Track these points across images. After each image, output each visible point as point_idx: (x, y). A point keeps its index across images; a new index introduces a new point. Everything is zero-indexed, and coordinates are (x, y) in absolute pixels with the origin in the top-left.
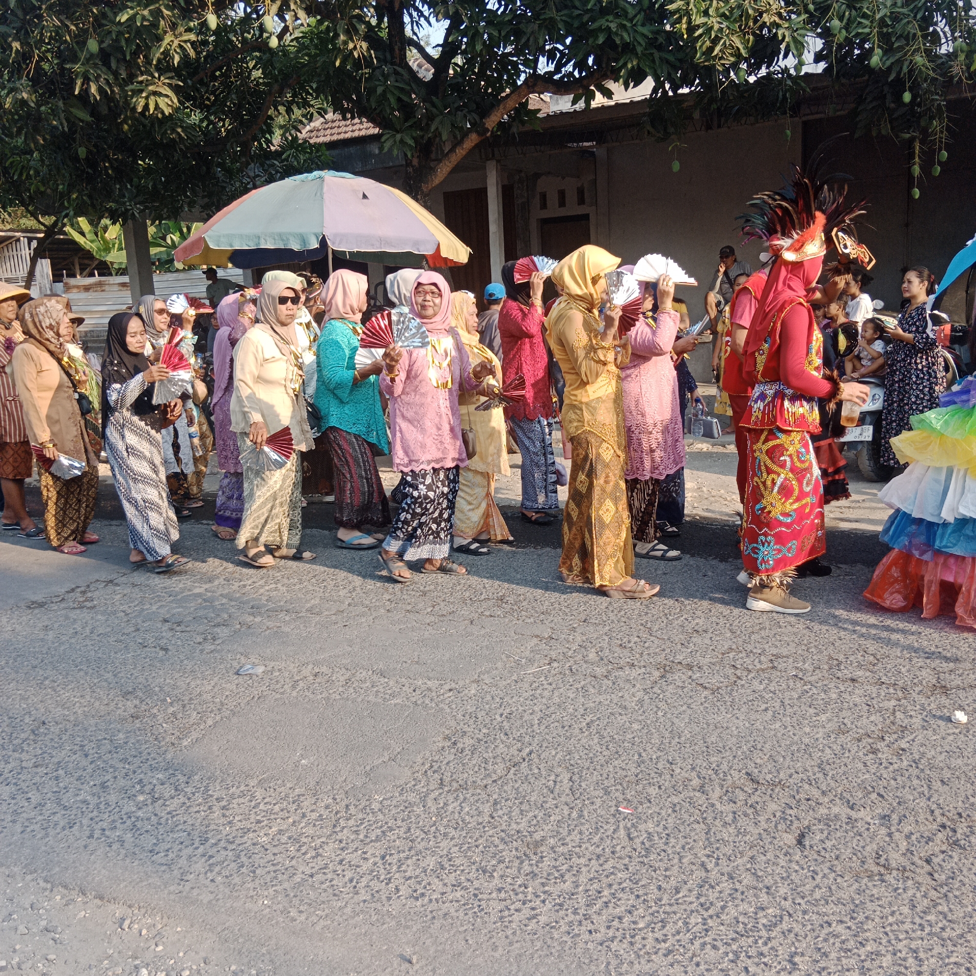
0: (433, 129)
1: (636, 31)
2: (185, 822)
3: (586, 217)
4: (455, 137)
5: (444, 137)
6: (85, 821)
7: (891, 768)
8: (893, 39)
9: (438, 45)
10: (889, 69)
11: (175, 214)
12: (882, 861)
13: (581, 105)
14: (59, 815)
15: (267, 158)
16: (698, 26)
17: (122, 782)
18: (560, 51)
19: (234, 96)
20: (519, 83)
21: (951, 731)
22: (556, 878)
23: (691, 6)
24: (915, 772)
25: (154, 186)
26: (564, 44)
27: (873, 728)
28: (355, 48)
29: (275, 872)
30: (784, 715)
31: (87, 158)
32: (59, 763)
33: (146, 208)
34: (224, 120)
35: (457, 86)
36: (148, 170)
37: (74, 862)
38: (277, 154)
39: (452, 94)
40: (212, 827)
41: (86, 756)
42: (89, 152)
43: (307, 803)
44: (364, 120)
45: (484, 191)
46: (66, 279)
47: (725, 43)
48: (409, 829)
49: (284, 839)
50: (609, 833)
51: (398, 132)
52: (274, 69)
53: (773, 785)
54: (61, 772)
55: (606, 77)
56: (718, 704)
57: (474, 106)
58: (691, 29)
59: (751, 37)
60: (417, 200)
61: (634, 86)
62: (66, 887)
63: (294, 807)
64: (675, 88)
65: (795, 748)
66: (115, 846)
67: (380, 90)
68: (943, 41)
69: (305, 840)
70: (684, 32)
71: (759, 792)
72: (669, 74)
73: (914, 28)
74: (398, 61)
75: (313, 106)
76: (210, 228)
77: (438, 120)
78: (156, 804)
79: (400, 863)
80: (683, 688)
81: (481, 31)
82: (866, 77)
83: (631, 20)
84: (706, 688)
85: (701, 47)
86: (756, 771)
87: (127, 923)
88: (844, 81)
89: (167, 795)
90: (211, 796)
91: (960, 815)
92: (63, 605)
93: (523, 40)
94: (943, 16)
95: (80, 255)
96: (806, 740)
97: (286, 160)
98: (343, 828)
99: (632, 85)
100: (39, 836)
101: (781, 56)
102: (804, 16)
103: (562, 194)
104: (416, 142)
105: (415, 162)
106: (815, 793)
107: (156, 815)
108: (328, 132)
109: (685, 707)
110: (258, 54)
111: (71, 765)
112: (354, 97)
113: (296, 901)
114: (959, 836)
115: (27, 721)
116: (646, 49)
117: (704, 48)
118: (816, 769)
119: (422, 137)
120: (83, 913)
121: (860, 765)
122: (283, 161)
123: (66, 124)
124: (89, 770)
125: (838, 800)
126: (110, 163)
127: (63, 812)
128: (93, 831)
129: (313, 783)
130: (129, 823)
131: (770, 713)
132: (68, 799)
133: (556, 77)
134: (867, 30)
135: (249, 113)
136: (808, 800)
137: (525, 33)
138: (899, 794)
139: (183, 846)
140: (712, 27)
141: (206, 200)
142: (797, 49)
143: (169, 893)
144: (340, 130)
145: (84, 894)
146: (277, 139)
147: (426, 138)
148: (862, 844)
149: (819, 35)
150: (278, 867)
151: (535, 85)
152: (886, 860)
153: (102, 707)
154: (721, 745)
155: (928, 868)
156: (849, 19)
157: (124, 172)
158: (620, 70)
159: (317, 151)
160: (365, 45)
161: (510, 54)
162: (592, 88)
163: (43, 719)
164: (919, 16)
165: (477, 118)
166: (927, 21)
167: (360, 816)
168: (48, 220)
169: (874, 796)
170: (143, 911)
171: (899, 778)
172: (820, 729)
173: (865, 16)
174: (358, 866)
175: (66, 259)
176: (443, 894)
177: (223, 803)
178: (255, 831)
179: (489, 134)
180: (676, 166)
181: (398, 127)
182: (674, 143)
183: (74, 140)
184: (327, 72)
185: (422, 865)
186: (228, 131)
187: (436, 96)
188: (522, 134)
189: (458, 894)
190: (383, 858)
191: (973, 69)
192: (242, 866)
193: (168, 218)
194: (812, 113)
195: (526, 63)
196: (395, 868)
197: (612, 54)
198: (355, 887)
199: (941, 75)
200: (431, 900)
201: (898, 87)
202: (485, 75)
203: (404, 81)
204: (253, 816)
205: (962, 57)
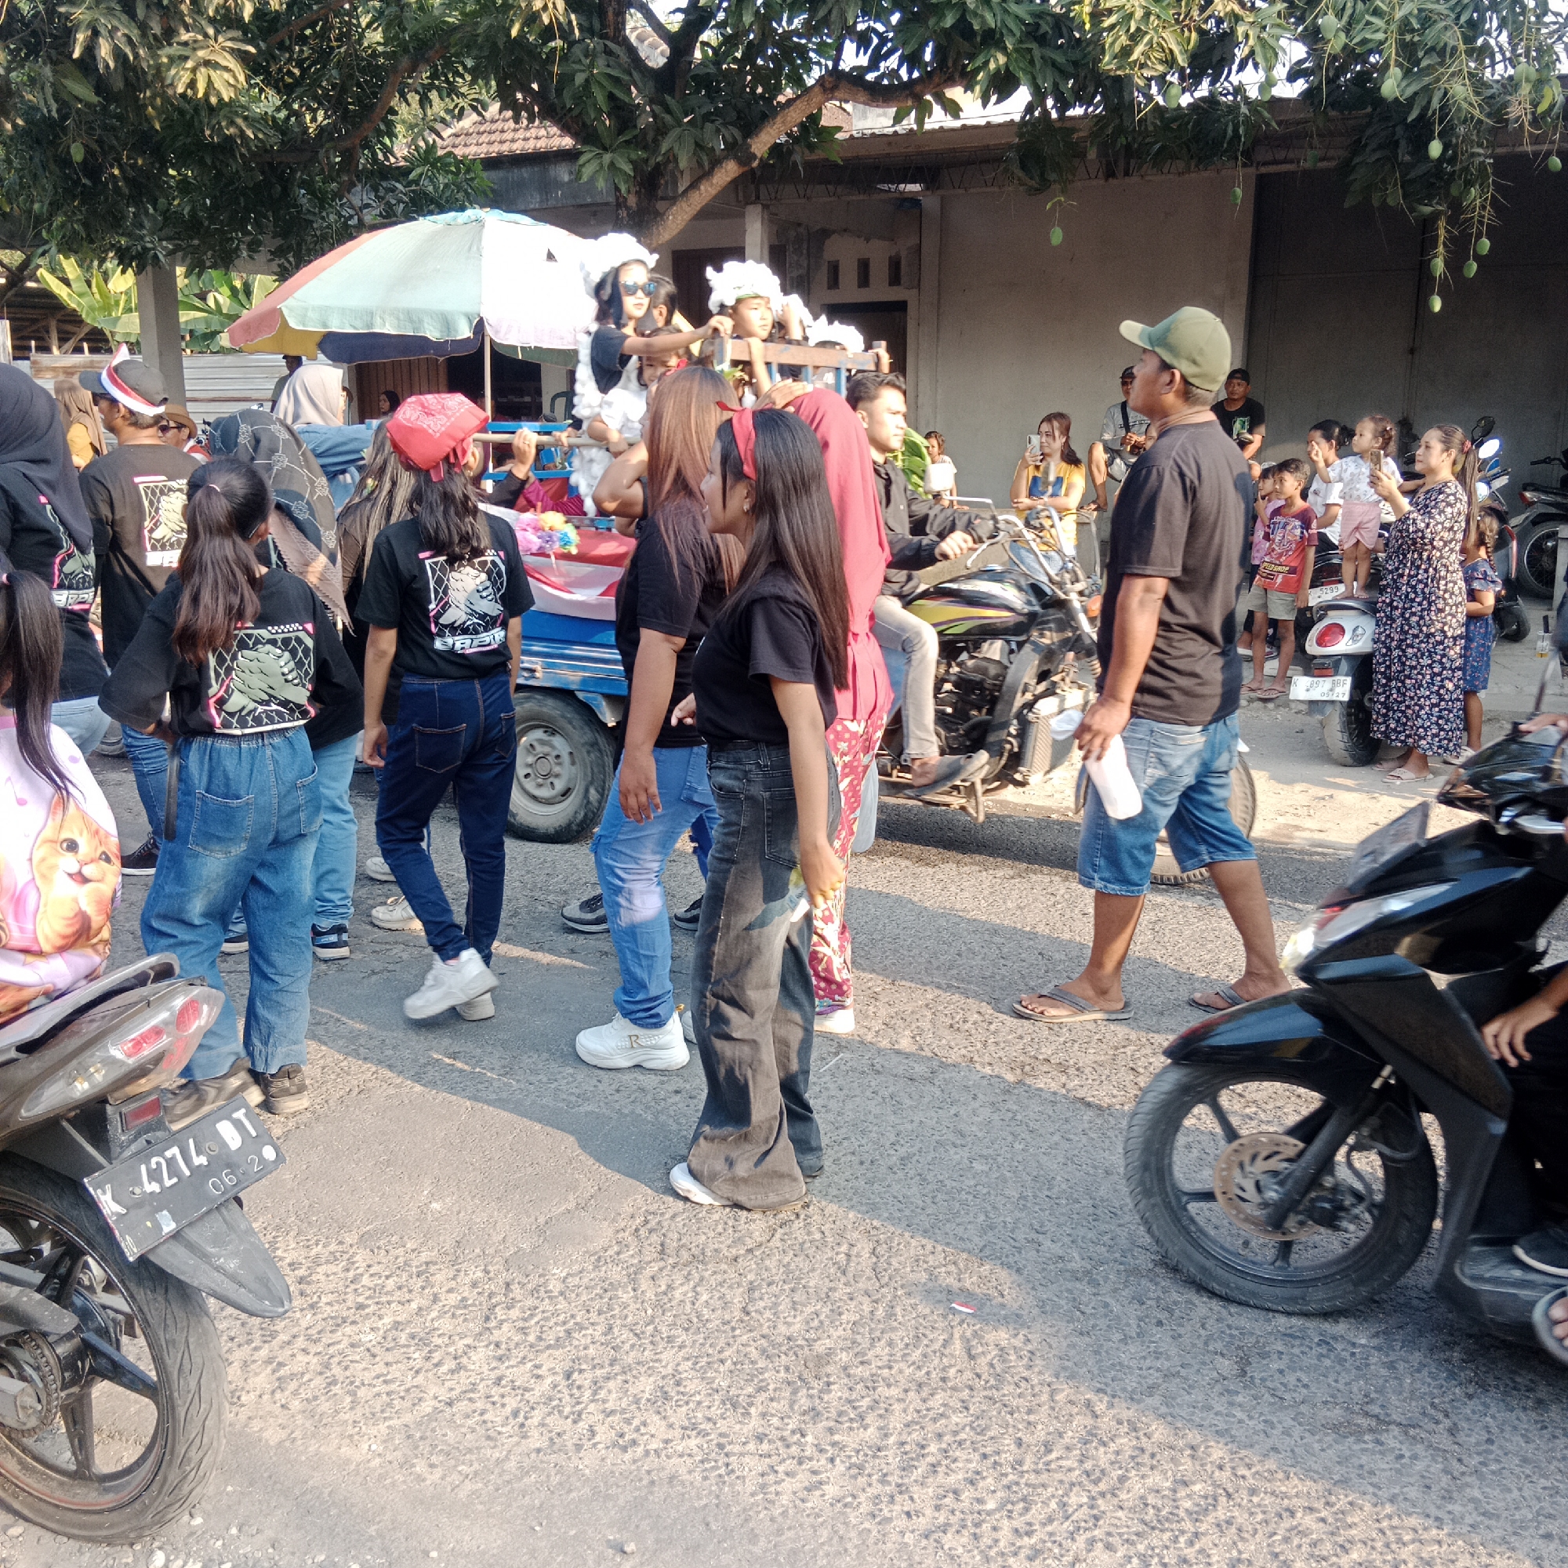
0: (664, 148)
1: (1006, 11)
3: (901, 306)
4: (700, 164)
5: (683, 163)
8: (1421, 54)
9: (678, 10)
10: (1411, 100)
11: (226, 260)
13: (910, 122)
15: (384, 178)
16: (1110, 12)
18: (879, 35)
19: (334, 72)
20: (809, 82)
25: (193, 211)
26: (887, 23)
28: (545, 8)
31: (84, 162)
34: (314, 111)
35: (706, 81)
36: (184, 186)
38: (402, 173)
39: (698, 91)
42: (89, 151)
43: (441, 1276)
44: (549, 123)
46: (34, 355)
47: (1150, 42)
50: (937, 1346)
51: (605, 149)
52: (404, 30)
55: (951, 81)
57: (734, 114)
58: (1098, 14)
59: (1194, 35)
61: (998, 102)
63: (420, 1283)
64: (1063, 105)
67: (580, 79)
68: (1498, 57)
70: (1087, 19)
72: (1056, 85)
73: (1453, 38)
75: (464, 96)
77: (673, 133)
82: (1369, 109)
85: (1113, 44)
88: (1333, 113)
90: (281, 1259)
93: (821, 13)
94: (1502, 21)
95: (59, 316)
97: (416, 182)
98: (502, 1322)
99: (994, 98)
101: (1235, 67)
102: (1279, 8)
103: (864, 266)
104: (635, 170)
105: (632, 201)
108: (485, 138)
110: (378, 4)
112: (535, 86)
116: (1021, 41)
117: (1117, 48)
119: (646, 161)
122: (409, 184)
123: (53, 103)
126: (121, 167)
134: (1380, 36)
135: (359, 101)
140: (1131, 15)
141: (279, 241)
142: (1266, 59)
144: (504, 137)
146: (401, 149)
147: (652, 162)
149: (1301, 38)
151: (834, 87)
156: (1351, 16)
157: (143, 187)
158: (977, 71)
159: (468, 171)
160: (561, 4)
161: (796, 33)
162: (928, 97)
164: (1463, 19)
165: (738, 134)
166: (1474, 28)
168: (13, 258)
173: (1376, 12)
174: (526, 1390)
175: (34, 321)
176: (667, 1442)
177: (301, 1272)
178: (354, 1323)
179: (755, 164)
180: (1057, 236)
181: (607, 142)
182: (1055, 201)
183: (64, 130)
184: (495, 44)
185: (632, 1391)
186: (321, 129)
187: (671, 93)
188: (809, 165)
189: (693, 1443)
190: (568, 1376)
191: (1541, 109)
192: (334, 1382)
193: (214, 266)
194: (1275, 162)
195: (821, 49)
196: (587, 1394)
197: (966, 46)
198: (522, 1425)
199: (1489, 115)
200: (647, 1453)
201: (1421, 132)
202: (754, 64)
203: (620, 65)
204: (350, 1297)
205: (1525, 89)
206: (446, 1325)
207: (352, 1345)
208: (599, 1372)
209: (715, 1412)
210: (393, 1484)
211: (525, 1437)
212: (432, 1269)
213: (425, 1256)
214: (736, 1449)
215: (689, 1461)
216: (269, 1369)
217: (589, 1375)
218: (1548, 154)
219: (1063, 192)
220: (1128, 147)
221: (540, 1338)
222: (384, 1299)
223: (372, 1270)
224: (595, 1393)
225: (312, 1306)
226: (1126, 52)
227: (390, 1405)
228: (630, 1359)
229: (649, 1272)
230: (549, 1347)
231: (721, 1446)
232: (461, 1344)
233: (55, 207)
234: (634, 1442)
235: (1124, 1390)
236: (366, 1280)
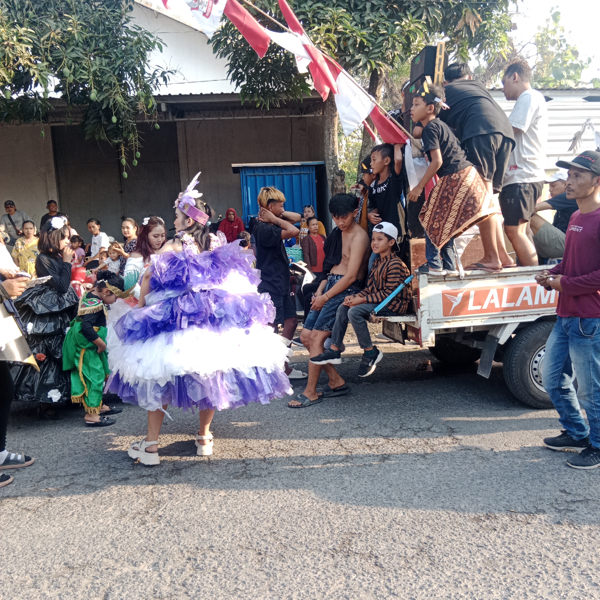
7: (155, 531)
8: (103, 85)
10: (102, 101)
12: (158, 594)
21: (185, 496)
24: (169, 529)
27: (141, 508)
30: (85, 515)
53: (83, 567)
56: (39, 519)
59: (12, 72)
65: (94, 536)
68: (131, 88)
71: (75, 574)
73: (114, 80)
80: (12, 514)
82: (88, 104)
84: (29, 510)
86: (71, 560)
88: (75, 105)
91: (197, 548)
94: (130, 75)
96: (101, 528)
101: (33, 85)
102: (46, 63)
106: (111, 563)
109: (15, 529)
114: (198, 562)
118: (110, 546)
121: (137, 535)
125: (126, 563)
131: (76, 516)
134: (86, 77)
136: (107, 569)
138: (162, 546)
142: (44, 83)
148: (144, 587)
149: (57, 76)
152: (160, 593)
154: (44, 549)
155: (184, 589)
156: (74, 69)
164: (116, 73)
166: (121, 77)
169: (147, 553)
171: (160, 536)
172: (110, 518)
173: (84, 68)
191: (149, 107)
194: (56, 122)
199: (132, 108)
201: (108, 113)
205: (142, 100)
218: (154, 123)
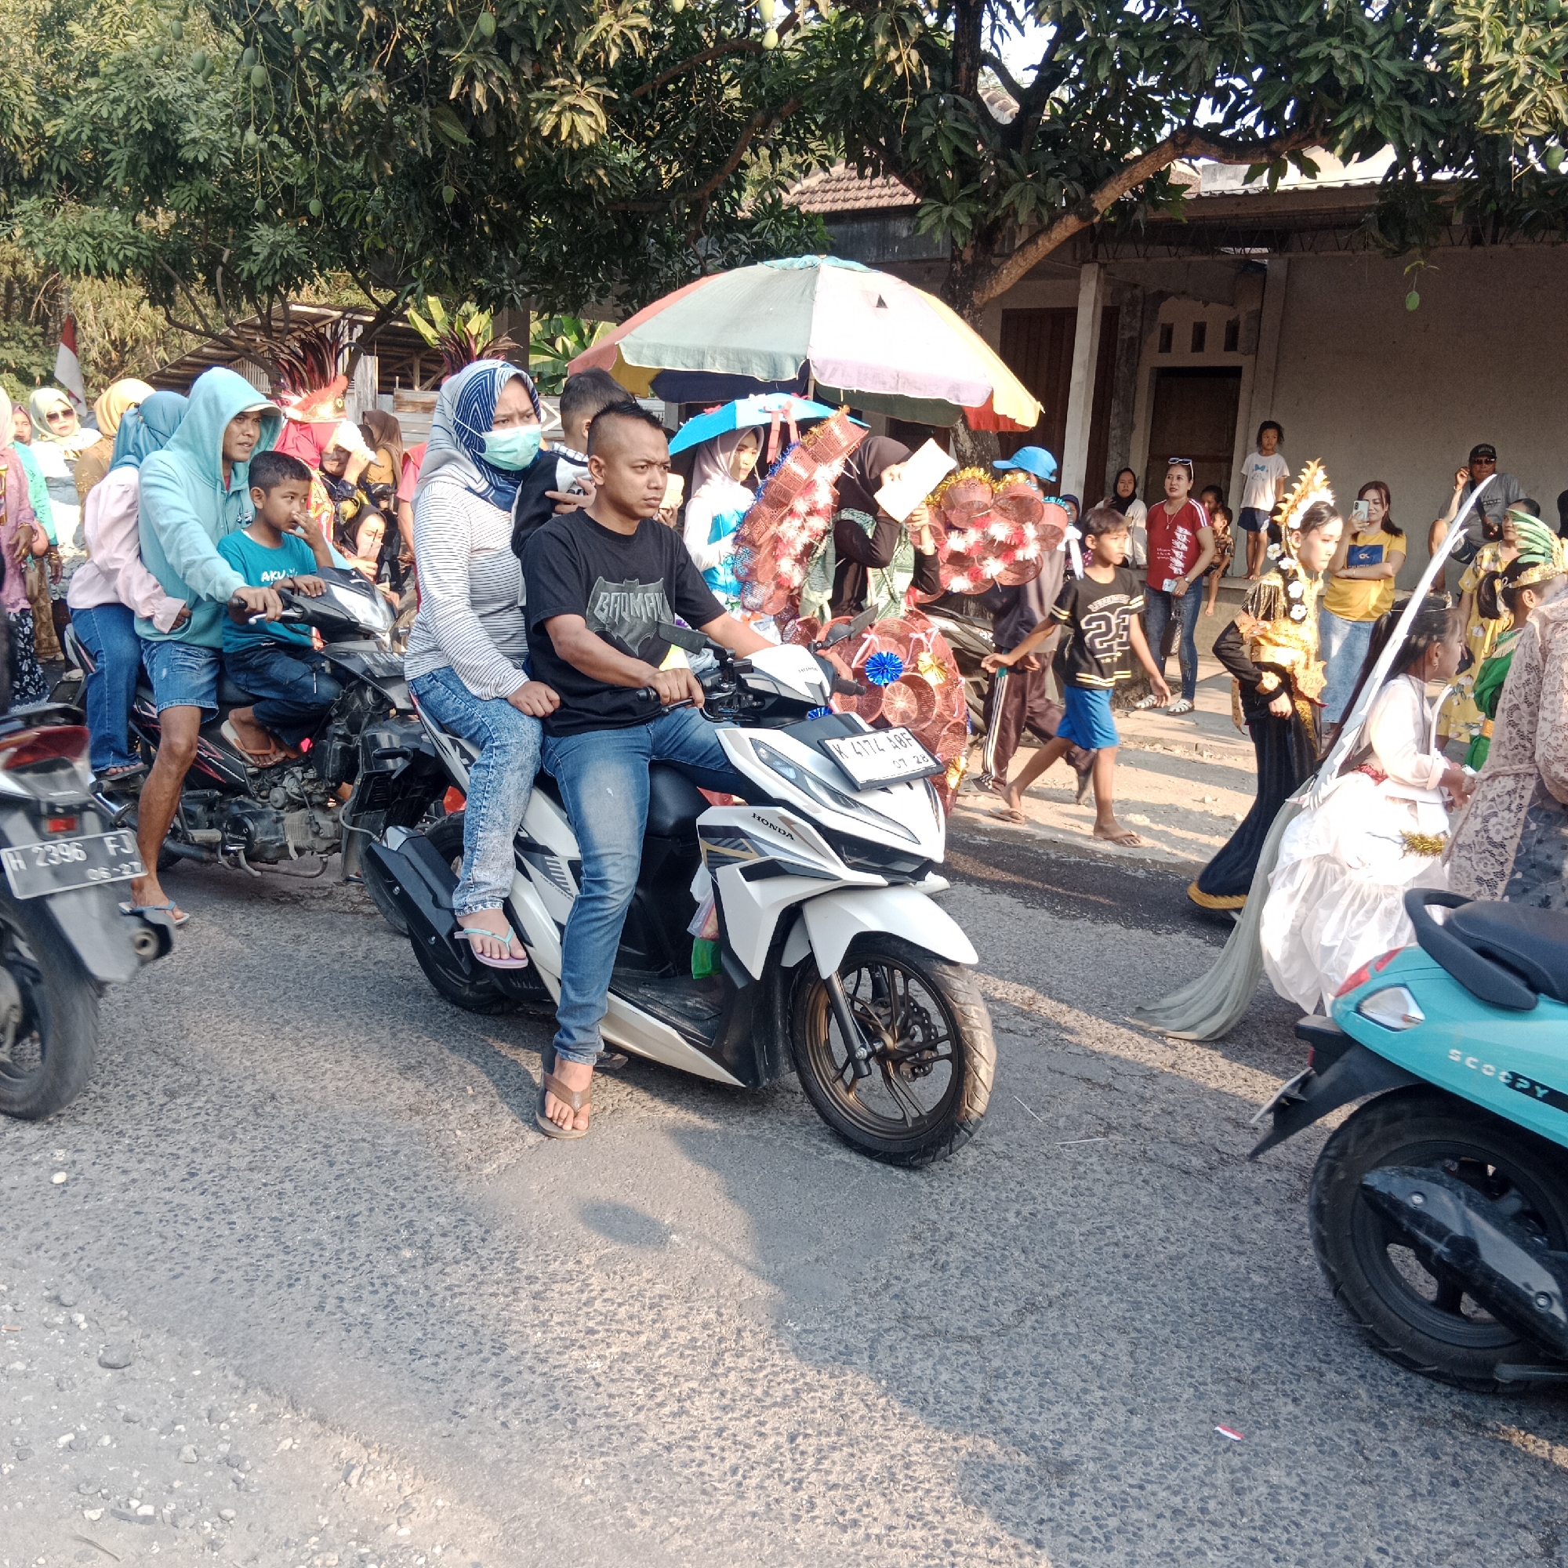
0: (1004, 203)
1: (1376, 67)
2: (472, 1309)
3: (1236, 372)
4: (1040, 219)
5: (1022, 218)
6: (315, 1279)
9: (1033, 67)
11: (575, 305)
13: (1263, 182)
14: (274, 1260)
15: (730, 230)
16: (1491, 68)
17: (381, 1220)
18: (1238, 92)
19: (692, 126)
20: (1159, 139)
22: (1095, 1540)
23: (1484, 32)
25: (550, 256)
26: (1247, 78)
28: (899, 59)
29: (608, 1428)
31: (454, 204)
32: (288, 1169)
33: (533, 291)
34: (670, 163)
35: (1052, 137)
36: (544, 232)
37: (287, 1348)
38: (747, 225)
39: (1044, 148)
40: (515, 1327)
41: (331, 1164)
42: (460, 195)
43: (673, 1311)
44: (893, 180)
45: (1072, 313)
46: (397, 390)
47: (1534, 100)
48: (841, 1394)
49: (629, 1370)
50: (1198, 1472)
51: (946, 203)
52: (761, 86)
54: (288, 1186)
55: (1311, 141)
57: (1079, 171)
58: (1478, 71)
60: (962, 316)
61: (1360, 160)
62: (268, 1391)
63: (652, 1315)
64: (1430, 167)
66: (357, 1332)
67: (927, 132)
69: (664, 1380)
70: (1466, 74)
72: (1424, 144)
74: (962, 86)
75: (813, 151)
76: (629, 331)
77: (1015, 189)
78: (430, 1269)
79: (821, 1455)
81: (1111, 47)
83: (1371, 48)
85: (1491, 102)
87: (356, 1473)
89: (449, 1256)
90: (519, 1271)
92: (328, 905)
93: (1179, 68)
95: (423, 355)
97: (759, 234)
98: (730, 1369)
99: (1356, 156)
100: (239, 1292)
103: (1200, 331)
104: (973, 223)
105: (968, 255)
107: (427, 1287)
108: (830, 196)
110: (738, 61)
111: (305, 1176)
112: (882, 140)
113: (638, 1491)
115: (247, 1089)
116: (1390, 98)
117: (1496, 106)
119: (985, 215)
120: (288, 1442)
122: (753, 236)
123: (429, 146)
124: (333, 1191)
126: (488, 214)
127: (282, 1257)
128: (324, 1297)
129: (684, 1281)
130: (383, 1294)
132: (294, 1234)
133: (1224, 134)
135: (712, 154)
137: (1184, 56)
139: (463, 1352)
140: (1514, 72)
141: (626, 287)
143: (433, 1434)
144: (848, 195)
145: (296, 1409)
146: (748, 203)
147: (992, 216)
150: (614, 1421)
151: (1187, 144)
153: (366, 1086)
157: (507, 232)
158: (1339, 129)
159: (810, 225)
160: (915, 55)
161: (1152, 90)
162: (1284, 156)
163: (273, 1089)
165: (1081, 190)
167: (760, 1354)
168: (385, 296)
170: (386, 1457)
174: (749, 1447)
175: (401, 359)
176: (891, 1528)
177: (537, 1287)
178: (582, 1347)
179: (1097, 219)
180: (1413, 301)
181: (948, 196)
182: (1415, 262)
183: (439, 173)
184: (847, 98)
185: (858, 1466)
186: (675, 181)
187: (1018, 149)
188: (1152, 225)
189: (918, 1534)
190: (792, 1438)
192: (556, 1408)
193: (564, 310)
195: (1175, 107)
196: (811, 1461)
197: (1330, 103)
198: (740, 1484)
200: (868, 1537)
202: (1104, 120)
203: (968, 120)
204: (582, 1320)
206: (674, 1364)
207: (578, 1371)
208: (824, 1440)
209: (945, 1504)
210: (603, 1525)
211: (741, 1496)
212: (665, 1304)
213: (659, 1288)
214: (964, 1549)
215: (912, 1554)
216: (494, 1383)
217: (813, 1441)
219: (1424, 256)
220: (1498, 213)
221: (766, 1393)
222: (614, 1327)
223: (606, 1295)
224: (819, 1462)
225: (544, 1324)
226: (1507, 109)
227: (608, 1439)
228: (858, 1431)
229: (888, 1339)
230: (775, 1404)
231: (947, 1543)
232: (686, 1386)
233: (425, 246)
234: (855, 1523)
235: (1408, 1552)
236: (598, 1304)
